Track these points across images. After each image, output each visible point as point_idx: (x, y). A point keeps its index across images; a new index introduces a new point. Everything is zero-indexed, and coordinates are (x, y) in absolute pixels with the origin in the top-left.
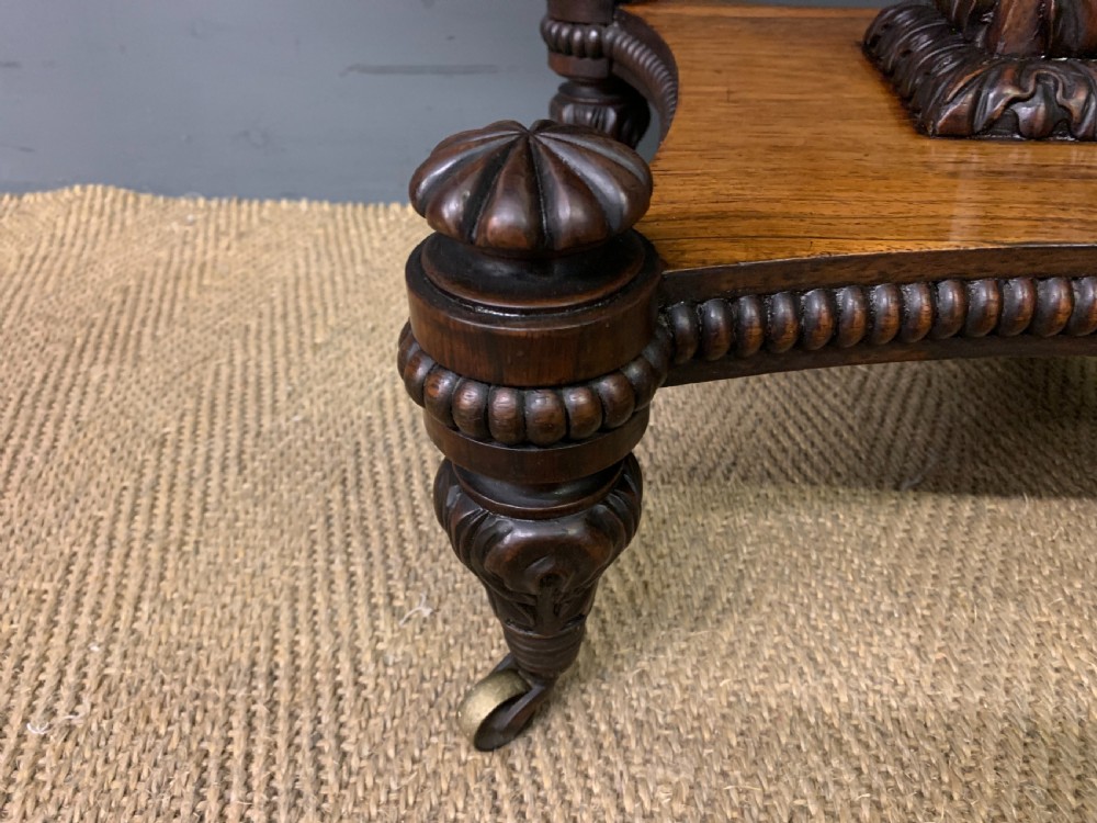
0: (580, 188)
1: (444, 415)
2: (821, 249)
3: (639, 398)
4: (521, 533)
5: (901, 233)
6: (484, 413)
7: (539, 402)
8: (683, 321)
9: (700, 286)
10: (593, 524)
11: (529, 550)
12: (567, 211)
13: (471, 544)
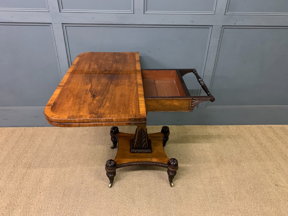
0: (112, 164)
1: (107, 172)
2: (123, 163)
3: (115, 170)
4: (110, 176)
5: (126, 162)
6: (109, 172)
7: (111, 171)
8: (117, 166)
9: (117, 165)
10: (114, 175)
11: (111, 176)
12: (112, 165)
13: (108, 176)
